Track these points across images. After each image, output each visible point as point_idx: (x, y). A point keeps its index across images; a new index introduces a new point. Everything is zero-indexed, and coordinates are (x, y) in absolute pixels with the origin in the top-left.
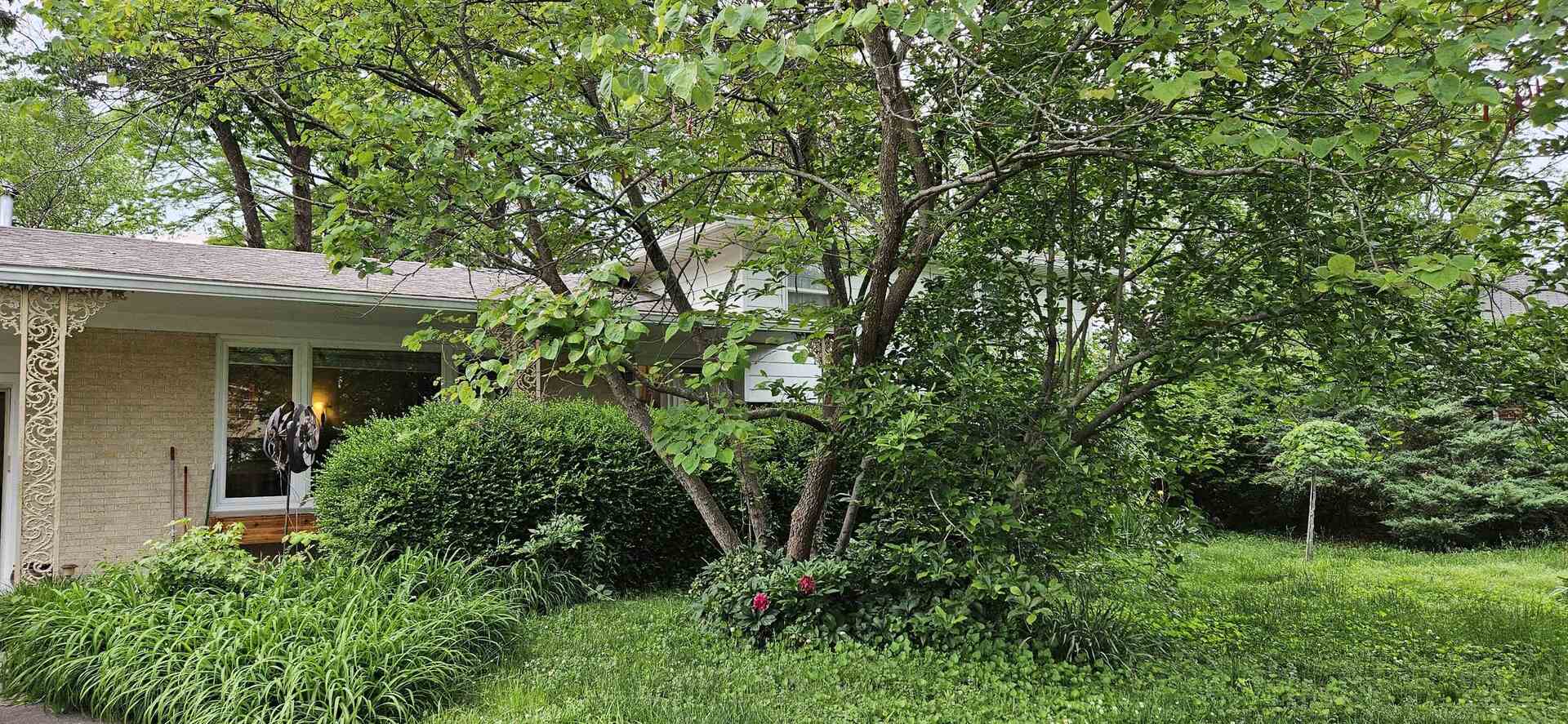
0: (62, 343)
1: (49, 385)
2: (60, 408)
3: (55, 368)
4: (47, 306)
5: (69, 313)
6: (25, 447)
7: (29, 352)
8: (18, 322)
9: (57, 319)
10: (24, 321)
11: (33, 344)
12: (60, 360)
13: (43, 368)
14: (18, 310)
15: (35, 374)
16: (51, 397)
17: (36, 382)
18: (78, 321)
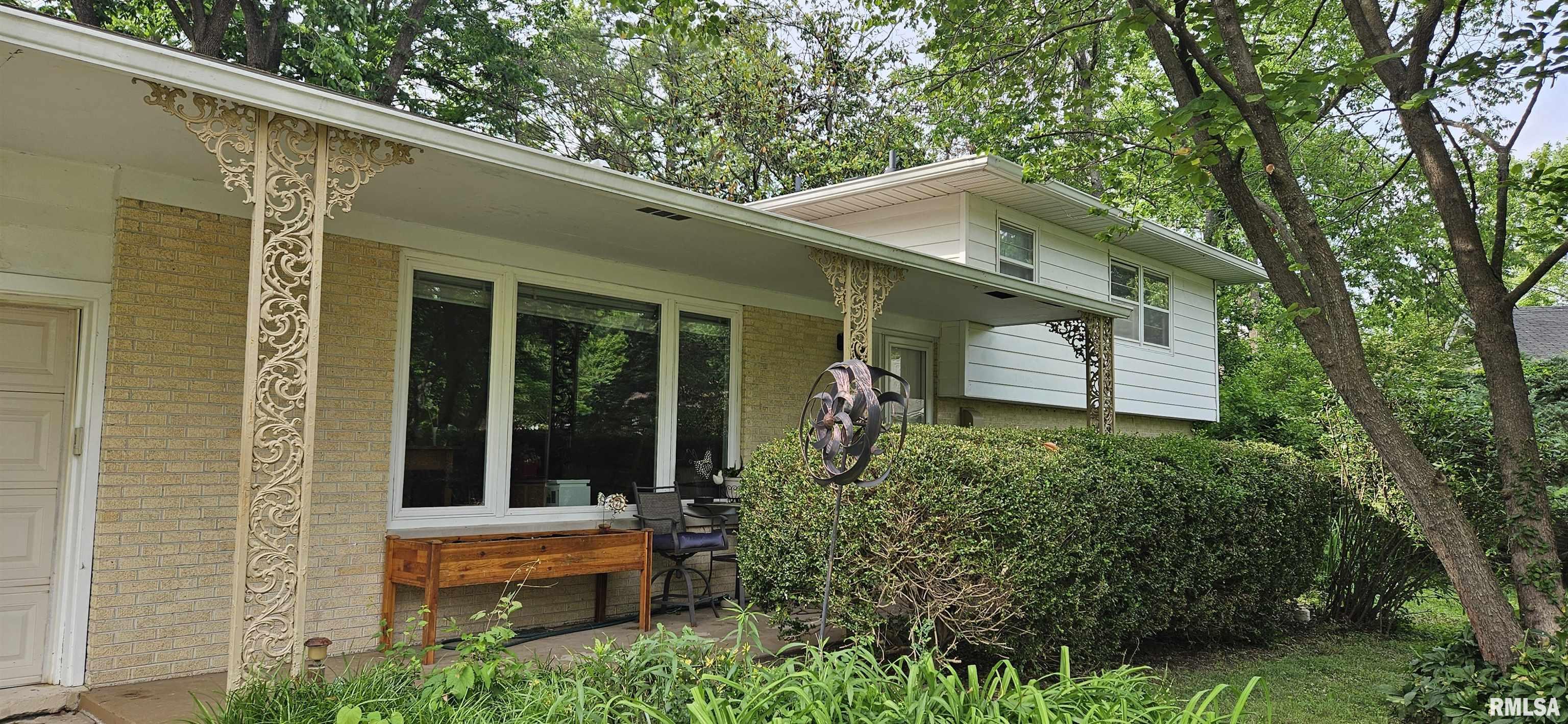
0: (318, 229)
1: (296, 302)
2: (313, 348)
3: (305, 273)
4: (297, 157)
5: (331, 174)
6: (256, 417)
7: (266, 238)
8: (250, 180)
9: (311, 183)
10: (259, 177)
11: (273, 226)
12: (315, 258)
13: (287, 269)
14: (250, 156)
15: (274, 281)
16: (298, 325)
17: (275, 296)
18: (344, 191)
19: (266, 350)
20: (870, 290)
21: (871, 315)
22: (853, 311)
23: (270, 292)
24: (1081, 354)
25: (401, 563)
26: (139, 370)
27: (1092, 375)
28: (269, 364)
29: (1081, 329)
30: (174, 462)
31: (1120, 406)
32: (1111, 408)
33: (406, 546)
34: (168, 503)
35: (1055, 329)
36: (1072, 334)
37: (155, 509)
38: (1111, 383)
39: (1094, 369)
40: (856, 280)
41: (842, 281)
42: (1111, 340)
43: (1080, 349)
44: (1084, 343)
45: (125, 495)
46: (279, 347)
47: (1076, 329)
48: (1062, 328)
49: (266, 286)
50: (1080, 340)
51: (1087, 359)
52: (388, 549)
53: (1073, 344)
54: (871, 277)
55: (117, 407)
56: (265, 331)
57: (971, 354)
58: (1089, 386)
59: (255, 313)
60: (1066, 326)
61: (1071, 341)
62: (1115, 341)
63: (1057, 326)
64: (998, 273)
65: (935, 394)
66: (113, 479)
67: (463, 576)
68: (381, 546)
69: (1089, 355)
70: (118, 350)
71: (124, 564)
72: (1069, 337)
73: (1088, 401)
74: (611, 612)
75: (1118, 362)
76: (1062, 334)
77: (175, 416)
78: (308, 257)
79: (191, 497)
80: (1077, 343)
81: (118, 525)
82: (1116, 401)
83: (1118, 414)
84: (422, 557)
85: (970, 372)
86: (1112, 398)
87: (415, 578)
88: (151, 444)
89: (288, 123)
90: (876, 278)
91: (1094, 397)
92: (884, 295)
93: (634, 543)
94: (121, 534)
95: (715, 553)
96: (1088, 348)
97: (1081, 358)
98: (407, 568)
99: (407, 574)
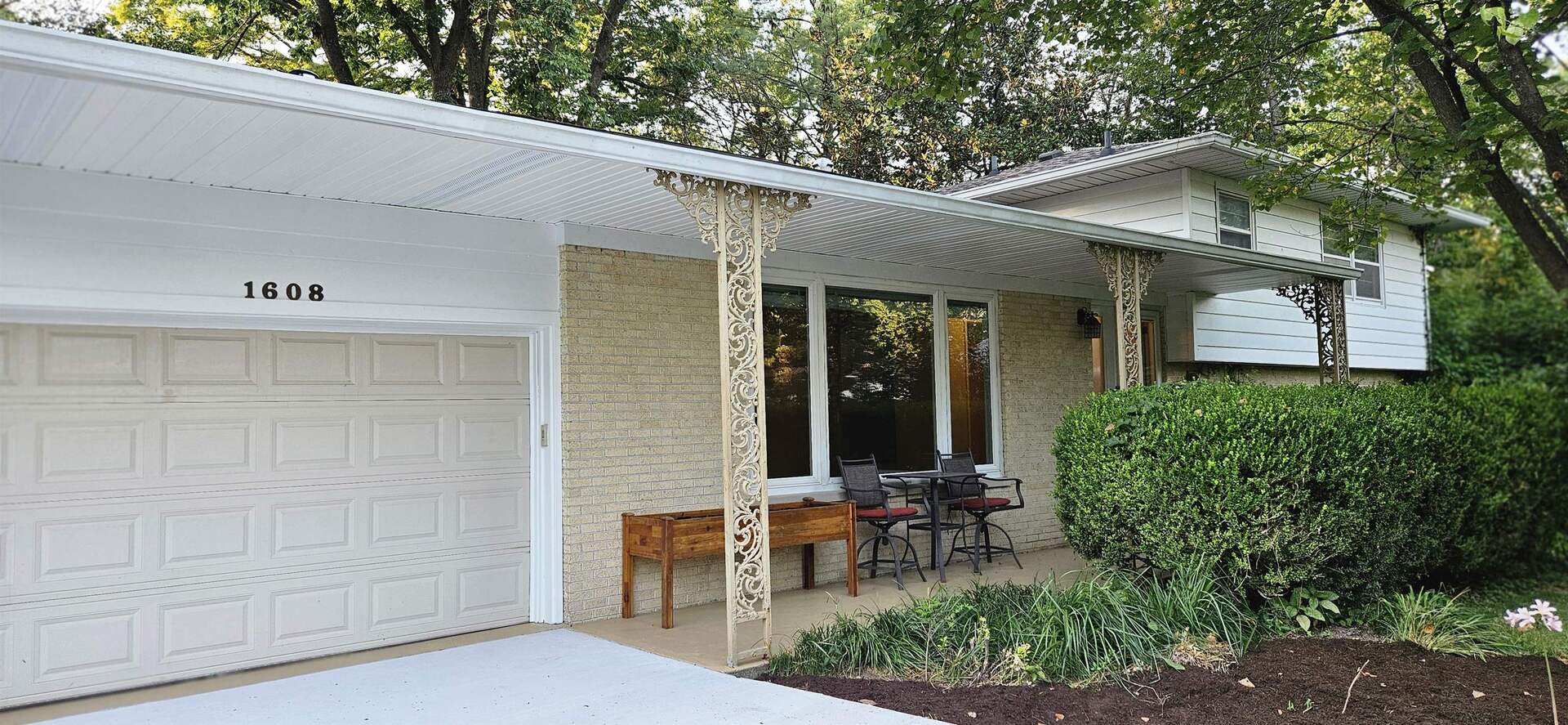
0: (757, 267)
1: (748, 324)
2: (760, 358)
3: (751, 302)
4: (742, 213)
5: (763, 223)
7: (728, 278)
9: (752, 232)
10: (721, 232)
11: (731, 268)
12: (757, 290)
13: (741, 300)
15: (734, 310)
16: (750, 342)
17: (736, 321)
18: (770, 235)
19: (734, 363)
20: (1137, 275)
21: (1139, 296)
22: (1124, 294)
23: (733, 318)
24: (1312, 316)
25: (637, 538)
26: (584, 378)
27: (1323, 335)
28: (736, 372)
29: (1310, 292)
30: (609, 449)
31: (1353, 363)
32: (1345, 367)
33: (641, 522)
34: (608, 481)
35: (1283, 293)
36: (1301, 297)
37: (600, 486)
38: (1345, 342)
39: (1325, 330)
40: (1125, 267)
41: (1114, 269)
42: (1342, 302)
43: (1310, 311)
44: (1313, 305)
45: (582, 475)
46: (740, 359)
47: (1305, 292)
48: (1290, 292)
49: (730, 314)
50: (1309, 302)
51: (1318, 321)
52: (625, 525)
53: (1302, 307)
54: (1137, 263)
55: (573, 408)
56: (732, 348)
57: (1199, 321)
58: (1321, 345)
59: (725, 334)
60: (1294, 290)
61: (1300, 304)
62: (1346, 300)
63: (1284, 291)
64: (1219, 244)
65: (1163, 359)
66: (573, 464)
67: (692, 549)
68: (619, 525)
69: (1320, 316)
70: (570, 363)
71: (586, 529)
72: (1298, 300)
73: (1321, 360)
74: (819, 578)
75: (1349, 320)
76: (1291, 297)
77: (607, 412)
78: (753, 290)
79: (622, 476)
80: (1306, 305)
81: (579, 499)
82: (1350, 357)
83: (1351, 369)
84: (657, 532)
85: (1199, 337)
86: (1346, 357)
87: (651, 550)
88: (595, 435)
89: (735, 188)
90: (1141, 262)
91: (1326, 357)
92: (1148, 277)
93: (839, 515)
94: (581, 506)
95: (911, 522)
96: (1318, 310)
97: (1311, 320)
98: (643, 542)
99: (644, 548)
